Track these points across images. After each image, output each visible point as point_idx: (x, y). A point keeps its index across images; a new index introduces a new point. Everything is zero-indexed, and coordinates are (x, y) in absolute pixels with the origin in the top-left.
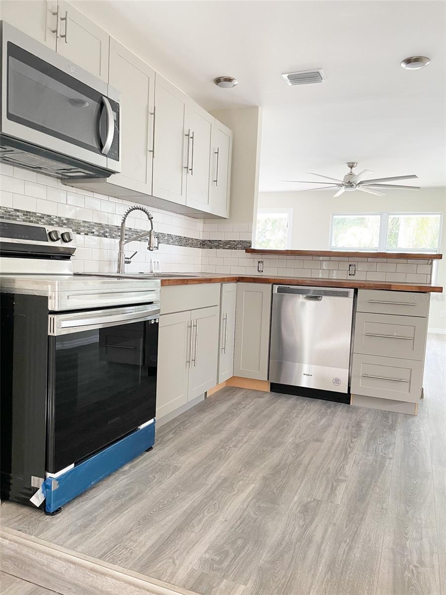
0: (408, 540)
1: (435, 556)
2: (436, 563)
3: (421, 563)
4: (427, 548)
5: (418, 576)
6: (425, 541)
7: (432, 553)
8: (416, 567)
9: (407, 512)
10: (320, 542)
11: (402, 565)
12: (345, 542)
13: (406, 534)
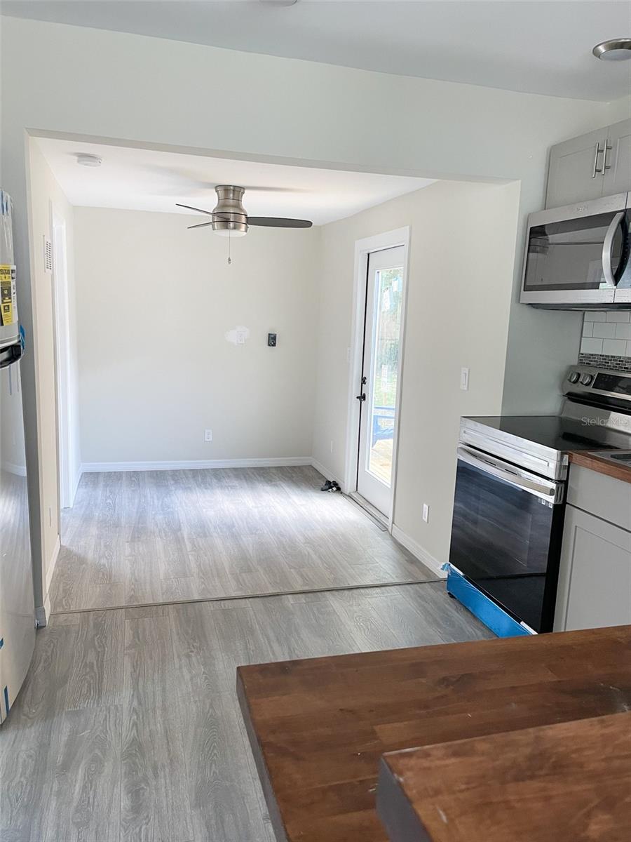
0: (204, 673)
1: (177, 666)
2: (176, 660)
3: (188, 656)
4: (185, 670)
5: (189, 645)
6: (187, 677)
7: (180, 668)
8: (192, 652)
9: (211, 706)
10: (272, 643)
11: (203, 649)
12: (253, 651)
13: (206, 678)
